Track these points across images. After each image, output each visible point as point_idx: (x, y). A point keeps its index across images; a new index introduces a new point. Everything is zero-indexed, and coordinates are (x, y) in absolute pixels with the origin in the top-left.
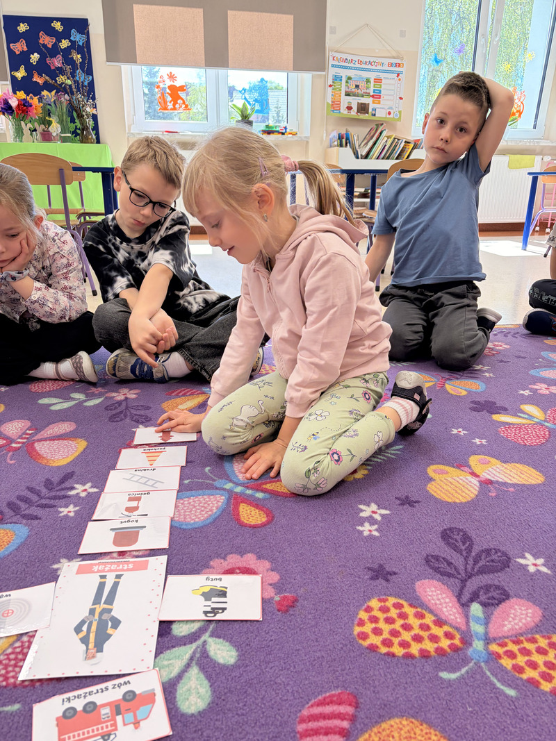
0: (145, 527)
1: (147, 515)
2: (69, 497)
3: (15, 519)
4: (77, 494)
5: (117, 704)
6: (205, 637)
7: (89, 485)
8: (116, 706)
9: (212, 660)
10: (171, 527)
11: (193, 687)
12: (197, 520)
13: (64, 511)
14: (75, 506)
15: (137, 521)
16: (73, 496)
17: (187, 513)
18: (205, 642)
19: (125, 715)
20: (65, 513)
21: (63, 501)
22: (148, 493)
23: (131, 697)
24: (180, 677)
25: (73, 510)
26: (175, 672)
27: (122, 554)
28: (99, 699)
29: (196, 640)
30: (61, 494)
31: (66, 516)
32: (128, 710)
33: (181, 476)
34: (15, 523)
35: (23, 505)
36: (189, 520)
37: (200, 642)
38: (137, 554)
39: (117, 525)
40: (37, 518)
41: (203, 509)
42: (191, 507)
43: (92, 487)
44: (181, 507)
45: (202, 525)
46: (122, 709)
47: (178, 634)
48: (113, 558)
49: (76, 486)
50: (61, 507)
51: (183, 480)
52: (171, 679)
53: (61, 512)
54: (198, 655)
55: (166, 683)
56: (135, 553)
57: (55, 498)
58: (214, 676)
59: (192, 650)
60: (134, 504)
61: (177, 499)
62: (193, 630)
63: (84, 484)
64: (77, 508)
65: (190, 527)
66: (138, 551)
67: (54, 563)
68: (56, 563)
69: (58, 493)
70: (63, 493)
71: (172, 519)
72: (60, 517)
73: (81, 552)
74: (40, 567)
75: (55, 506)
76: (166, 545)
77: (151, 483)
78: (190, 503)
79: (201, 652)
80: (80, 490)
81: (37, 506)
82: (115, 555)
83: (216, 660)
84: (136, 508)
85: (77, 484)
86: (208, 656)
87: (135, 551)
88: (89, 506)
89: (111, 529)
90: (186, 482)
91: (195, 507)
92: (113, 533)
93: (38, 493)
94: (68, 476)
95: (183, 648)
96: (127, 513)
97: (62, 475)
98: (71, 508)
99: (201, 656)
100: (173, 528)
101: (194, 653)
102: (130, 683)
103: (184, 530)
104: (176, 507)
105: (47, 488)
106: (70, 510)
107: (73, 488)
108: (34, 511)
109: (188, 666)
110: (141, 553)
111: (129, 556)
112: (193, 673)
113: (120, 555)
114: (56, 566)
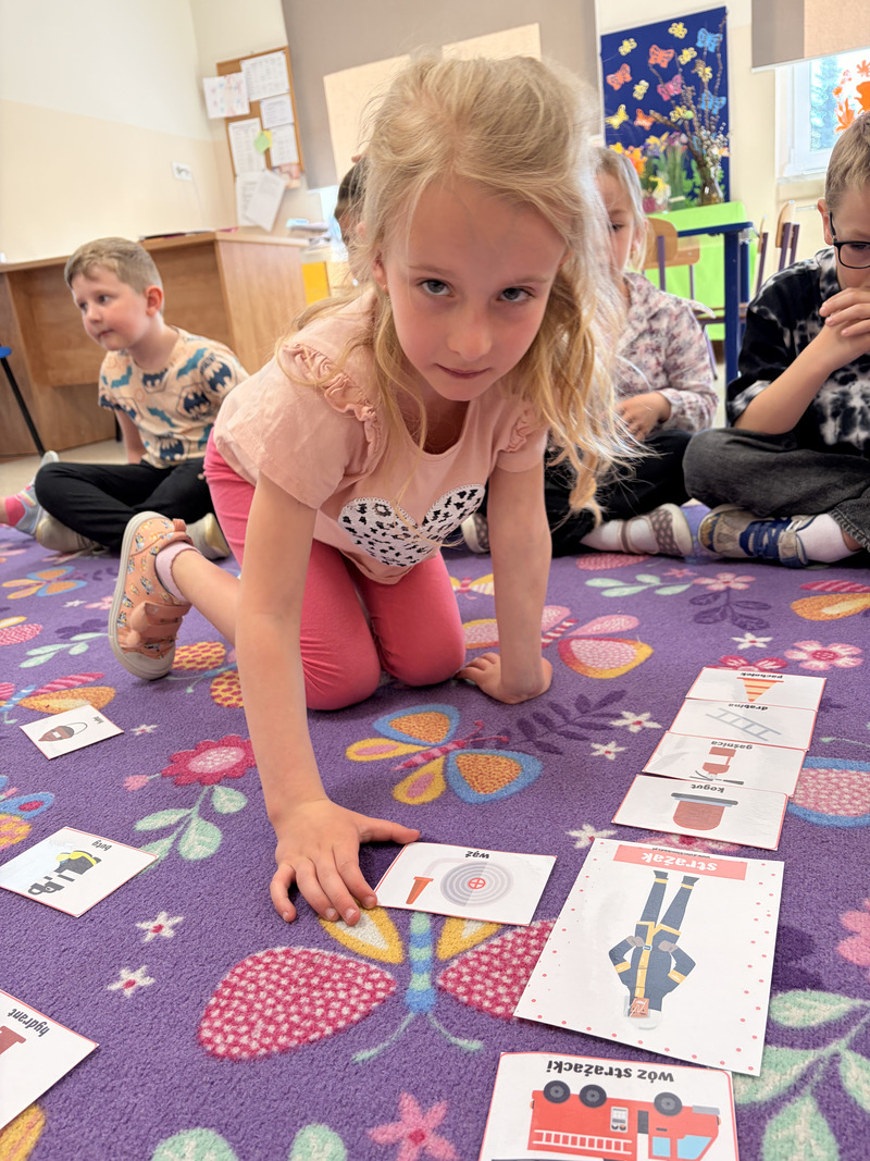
0: (736, 803)
1: (742, 783)
2: (611, 728)
3: (523, 747)
4: (626, 726)
5: (644, 1109)
6: (839, 1045)
7: (646, 715)
8: (640, 1113)
9: (847, 1098)
10: (787, 815)
11: (802, 1137)
12: (842, 812)
13: (600, 750)
14: (619, 745)
15: (722, 790)
16: (618, 728)
17: (823, 797)
18: (836, 1056)
19: (654, 1138)
20: (601, 752)
21: (601, 734)
22: (749, 747)
23: (671, 1107)
24: (774, 1106)
25: (615, 750)
26: (765, 1093)
27: (687, 840)
28: (613, 1088)
29: (816, 1046)
30: (598, 723)
31: (602, 758)
32: (662, 1131)
33: (815, 727)
34: (524, 752)
35: (540, 729)
36: (825, 809)
37: (826, 1052)
38: (714, 846)
39: (686, 790)
40: (556, 751)
41: (856, 794)
42: (831, 786)
43: (650, 720)
44: (811, 782)
45: (852, 824)
46: (652, 1126)
47: (780, 1020)
48: (670, 844)
49: (625, 713)
50: (596, 742)
51: (820, 735)
52: (755, 1104)
53: (595, 750)
54: (817, 1077)
55: (744, 1106)
56: (710, 844)
57: (589, 726)
58: (849, 1132)
59: (807, 1062)
60: (720, 760)
61: (803, 766)
62: (813, 1023)
63: (638, 713)
64: (621, 749)
65: (825, 822)
66: (717, 841)
67: (573, 827)
68: (576, 829)
69: (595, 720)
70: (602, 721)
71: (790, 801)
72: (592, 757)
73: (618, 820)
74: (549, 830)
75: (587, 739)
76: (772, 845)
77: (756, 730)
78: (828, 779)
79: (826, 1072)
80: (630, 721)
81: (560, 734)
82: (675, 840)
83: (859, 1100)
84: (724, 769)
85: (627, 711)
86: (840, 1087)
87: (712, 840)
88: (641, 749)
89: (674, 795)
90: (826, 740)
91: (839, 788)
92: (676, 802)
93: (564, 714)
94: (615, 696)
95: (786, 1052)
96: (705, 773)
97: (606, 693)
98: (612, 747)
99: (825, 1082)
100: (789, 818)
101: (811, 1069)
102: (672, 1080)
103: (813, 825)
104: (801, 780)
105: (579, 709)
106: (609, 750)
107: (619, 716)
108: (553, 739)
109: (794, 1091)
110: (721, 848)
111: (700, 847)
112: (804, 1109)
113: (683, 842)
114: (574, 834)
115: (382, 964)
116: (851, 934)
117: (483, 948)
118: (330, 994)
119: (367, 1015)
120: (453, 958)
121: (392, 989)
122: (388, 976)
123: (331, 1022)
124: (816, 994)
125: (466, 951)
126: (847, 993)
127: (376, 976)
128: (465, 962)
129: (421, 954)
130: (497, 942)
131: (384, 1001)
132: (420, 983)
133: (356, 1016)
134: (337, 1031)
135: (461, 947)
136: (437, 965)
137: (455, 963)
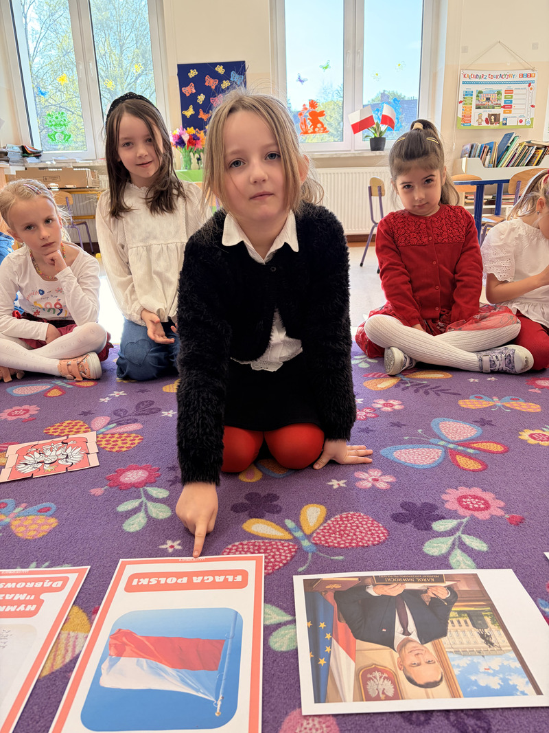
11: (461, 559)
12: (425, 463)
17: (415, 459)
29: (453, 535)
36: (418, 463)
41: (427, 456)
42: (416, 455)
51: (403, 437)
62: (448, 529)
65: (419, 467)
78: (414, 452)
79: (459, 541)
90: (406, 438)
91: (419, 455)
104: (405, 454)
114: (330, 483)
115: (285, 540)
116: (447, 501)
117: (322, 528)
118: (272, 554)
119: (292, 557)
120: (313, 533)
121: (296, 547)
122: (291, 543)
123: (281, 562)
124: (445, 520)
125: (316, 530)
126: (454, 518)
127: (286, 544)
128: (318, 533)
129: (298, 534)
130: (326, 525)
131: (296, 552)
132: (305, 543)
133: (288, 558)
134: (285, 564)
135: (313, 529)
136: (308, 537)
137: (315, 535)
